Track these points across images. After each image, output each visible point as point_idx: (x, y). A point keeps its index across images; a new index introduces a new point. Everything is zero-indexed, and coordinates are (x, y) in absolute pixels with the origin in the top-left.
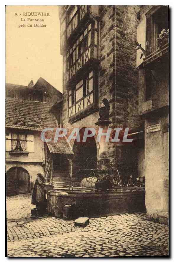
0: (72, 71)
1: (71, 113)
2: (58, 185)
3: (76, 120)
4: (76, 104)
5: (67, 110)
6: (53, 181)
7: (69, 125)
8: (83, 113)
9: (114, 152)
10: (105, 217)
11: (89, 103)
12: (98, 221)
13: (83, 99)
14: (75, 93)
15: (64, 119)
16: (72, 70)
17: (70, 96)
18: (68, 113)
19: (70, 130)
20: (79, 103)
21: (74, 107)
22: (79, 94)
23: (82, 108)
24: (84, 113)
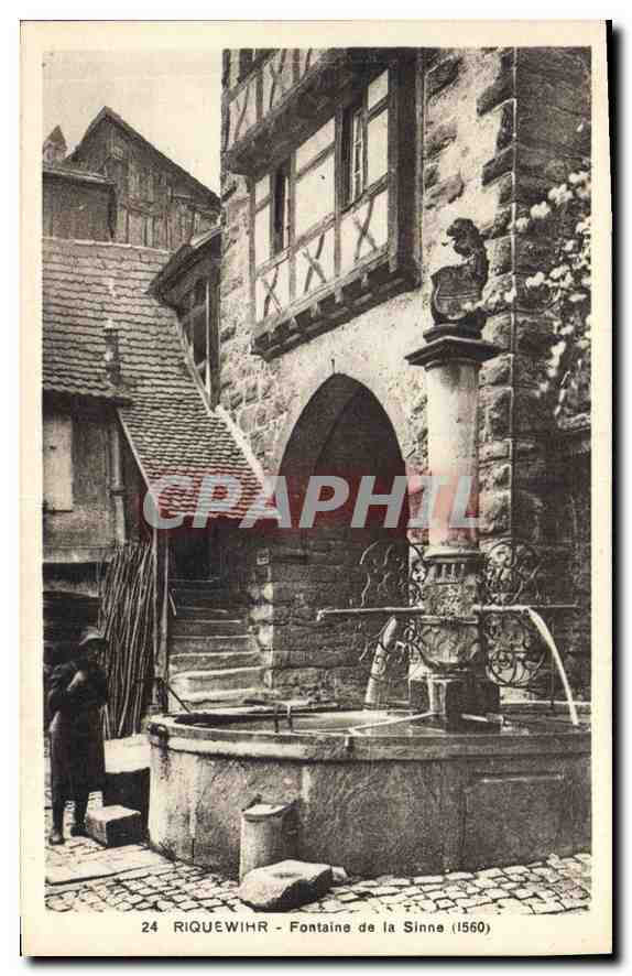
0: (272, 71)
1: (268, 298)
2: (199, 685)
3: (296, 336)
4: (296, 249)
5: (247, 285)
6: (171, 667)
7: (257, 364)
8: (332, 297)
9: (504, 510)
10: (469, 875)
11: (365, 242)
12: (431, 895)
13: (335, 221)
14: (292, 193)
15: (229, 335)
16: (276, 69)
17: (263, 207)
18: (247, 300)
19: (260, 391)
20: (313, 246)
21: (284, 267)
22: (314, 195)
23: (329, 272)
24: (338, 300)
